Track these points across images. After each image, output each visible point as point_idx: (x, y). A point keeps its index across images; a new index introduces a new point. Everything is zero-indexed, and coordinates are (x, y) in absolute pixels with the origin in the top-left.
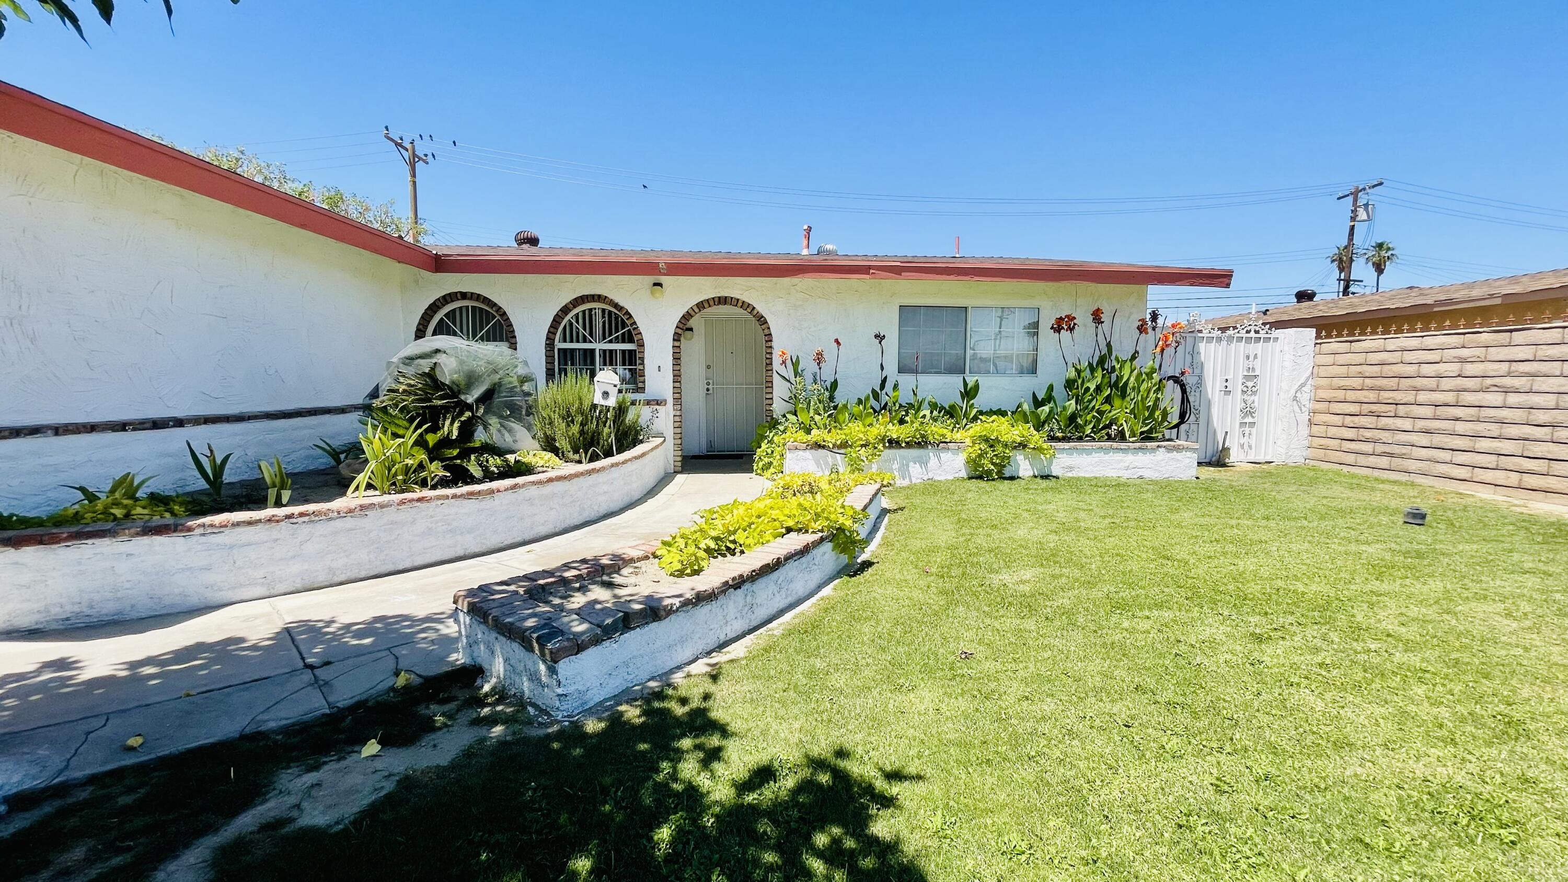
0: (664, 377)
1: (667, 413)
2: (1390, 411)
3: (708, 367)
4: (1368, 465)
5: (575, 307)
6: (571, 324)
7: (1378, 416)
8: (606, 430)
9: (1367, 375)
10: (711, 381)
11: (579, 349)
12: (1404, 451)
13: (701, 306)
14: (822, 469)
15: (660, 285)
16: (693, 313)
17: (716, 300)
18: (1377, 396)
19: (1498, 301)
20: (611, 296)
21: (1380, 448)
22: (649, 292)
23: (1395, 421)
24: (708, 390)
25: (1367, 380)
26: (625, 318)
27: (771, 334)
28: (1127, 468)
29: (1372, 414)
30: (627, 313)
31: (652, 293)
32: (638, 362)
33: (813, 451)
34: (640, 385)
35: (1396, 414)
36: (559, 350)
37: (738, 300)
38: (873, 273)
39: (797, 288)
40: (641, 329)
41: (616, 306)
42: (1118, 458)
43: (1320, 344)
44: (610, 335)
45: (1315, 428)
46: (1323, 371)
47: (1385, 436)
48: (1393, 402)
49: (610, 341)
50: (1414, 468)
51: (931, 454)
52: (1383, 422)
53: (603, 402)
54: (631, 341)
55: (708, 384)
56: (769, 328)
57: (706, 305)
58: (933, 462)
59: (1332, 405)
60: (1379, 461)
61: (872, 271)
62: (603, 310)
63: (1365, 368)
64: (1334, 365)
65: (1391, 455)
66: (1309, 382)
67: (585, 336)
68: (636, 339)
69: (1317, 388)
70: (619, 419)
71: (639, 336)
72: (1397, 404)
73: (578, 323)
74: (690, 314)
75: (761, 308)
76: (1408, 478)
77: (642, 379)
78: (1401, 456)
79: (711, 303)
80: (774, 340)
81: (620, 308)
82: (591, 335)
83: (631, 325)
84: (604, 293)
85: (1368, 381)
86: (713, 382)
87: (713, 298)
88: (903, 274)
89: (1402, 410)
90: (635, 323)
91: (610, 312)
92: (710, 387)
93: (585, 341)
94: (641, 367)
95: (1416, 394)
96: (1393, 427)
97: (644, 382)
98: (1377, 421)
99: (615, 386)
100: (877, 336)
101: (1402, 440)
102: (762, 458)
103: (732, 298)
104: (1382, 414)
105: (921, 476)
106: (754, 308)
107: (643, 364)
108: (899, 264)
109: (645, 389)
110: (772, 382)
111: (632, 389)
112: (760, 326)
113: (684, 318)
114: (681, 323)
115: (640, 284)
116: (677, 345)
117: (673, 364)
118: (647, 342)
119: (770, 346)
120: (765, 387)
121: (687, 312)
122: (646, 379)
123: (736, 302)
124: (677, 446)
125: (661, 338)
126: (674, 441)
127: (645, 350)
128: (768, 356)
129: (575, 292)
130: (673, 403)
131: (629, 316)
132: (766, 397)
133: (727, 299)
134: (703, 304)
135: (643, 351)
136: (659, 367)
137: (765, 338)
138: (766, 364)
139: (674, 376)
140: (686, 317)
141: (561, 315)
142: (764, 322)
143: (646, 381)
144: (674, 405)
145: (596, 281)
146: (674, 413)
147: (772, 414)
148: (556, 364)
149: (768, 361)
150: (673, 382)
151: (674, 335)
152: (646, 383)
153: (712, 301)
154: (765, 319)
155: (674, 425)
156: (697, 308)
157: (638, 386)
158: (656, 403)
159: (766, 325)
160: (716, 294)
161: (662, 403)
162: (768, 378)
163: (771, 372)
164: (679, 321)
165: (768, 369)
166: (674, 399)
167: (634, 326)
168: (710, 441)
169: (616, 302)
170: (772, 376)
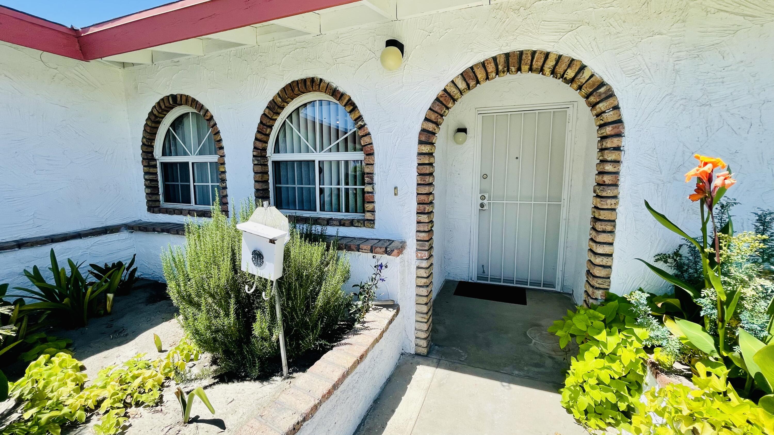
0: (403, 206)
1: (405, 265)
3: (485, 177)
5: (285, 103)
10: (487, 195)
11: (300, 162)
13: (470, 74)
15: (399, 45)
16: (453, 90)
17: (501, 62)
20: (327, 78)
24: (482, 205)
26: (347, 111)
27: (620, 121)
30: (350, 102)
31: (382, 61)
32: (367, 180)
34: (368, 216)
36: (275, 163)
37: (546, 55)
40: (371, 128)
41: (335, 92)
49: (333, 149)
54: (357, 147)
55: (483, 198)
56: (616, 108)
57: (481, 72)
68: (363, 144)
71: (368, 140)
74: (449, 94)
75: (599, 65)
77: (370, 206)
79: (492, 68)
80: (626, 132)
81: (341, 96)
83: (356, 121)
84: (319, 75)
86: (490, 197)
87: (495, 58)
90: (361, 118)
91: (329, 105)
92: (485, 202)
94: (368, 188)
97: (373, 211)
99: (272, 241)
103: (535, 53)
106: (583, 68)
107: (372, 183)
109: (374, 223)
110: (614, 221)
111: (358, 221)
112: (593, 106)
113: (437, 103)
114: (433, 111)
115: (369, 52)
116: (424, 152)
117: (418, 184)
118: (378, 148)
119: (614, 145)
120: (594, 229)
121: (445, 90)
122: (377, 206)
123: (543, 59)
124: (422, 315)
125: (399, 139)
126: (416, 307)
127: (374, 161)
128: (609, 168)
129: (283, 78)
130: (418, 245)
131: (352, 107)
132: (594, 249)
133: (524, 57)
134: (474, 72)
135: (372, 162)
136: (396, 188)
137: (603, 131)
138: (599, 185)
139: (418, 204)
140: (441, 99)
141: (268, 115)
142: (603, 96)
143: (376, 210)
144: (418, 248)
145: (309, 57)
146: (418, 263)
147: (609, 285)
148: (269, 181)
149: (607, 179)
150: (418, 213)
151: (420, 134)
152: (376, 213)
153: (493, 64)
154: (610, 89)
155: (418, 282)
156: (464, 82)
157: (364, 216)
158: (384, 249)
159: (611, 100)
160: (505, 44)
161: (393, 250)
162: (602, 212)
163: (613, 201)
164: (430, 109)
165: (604, 194)
166: (419, 239)
167: (360, 123)
168: (483, 266)
169: (334, 86)
170: (614, 210)
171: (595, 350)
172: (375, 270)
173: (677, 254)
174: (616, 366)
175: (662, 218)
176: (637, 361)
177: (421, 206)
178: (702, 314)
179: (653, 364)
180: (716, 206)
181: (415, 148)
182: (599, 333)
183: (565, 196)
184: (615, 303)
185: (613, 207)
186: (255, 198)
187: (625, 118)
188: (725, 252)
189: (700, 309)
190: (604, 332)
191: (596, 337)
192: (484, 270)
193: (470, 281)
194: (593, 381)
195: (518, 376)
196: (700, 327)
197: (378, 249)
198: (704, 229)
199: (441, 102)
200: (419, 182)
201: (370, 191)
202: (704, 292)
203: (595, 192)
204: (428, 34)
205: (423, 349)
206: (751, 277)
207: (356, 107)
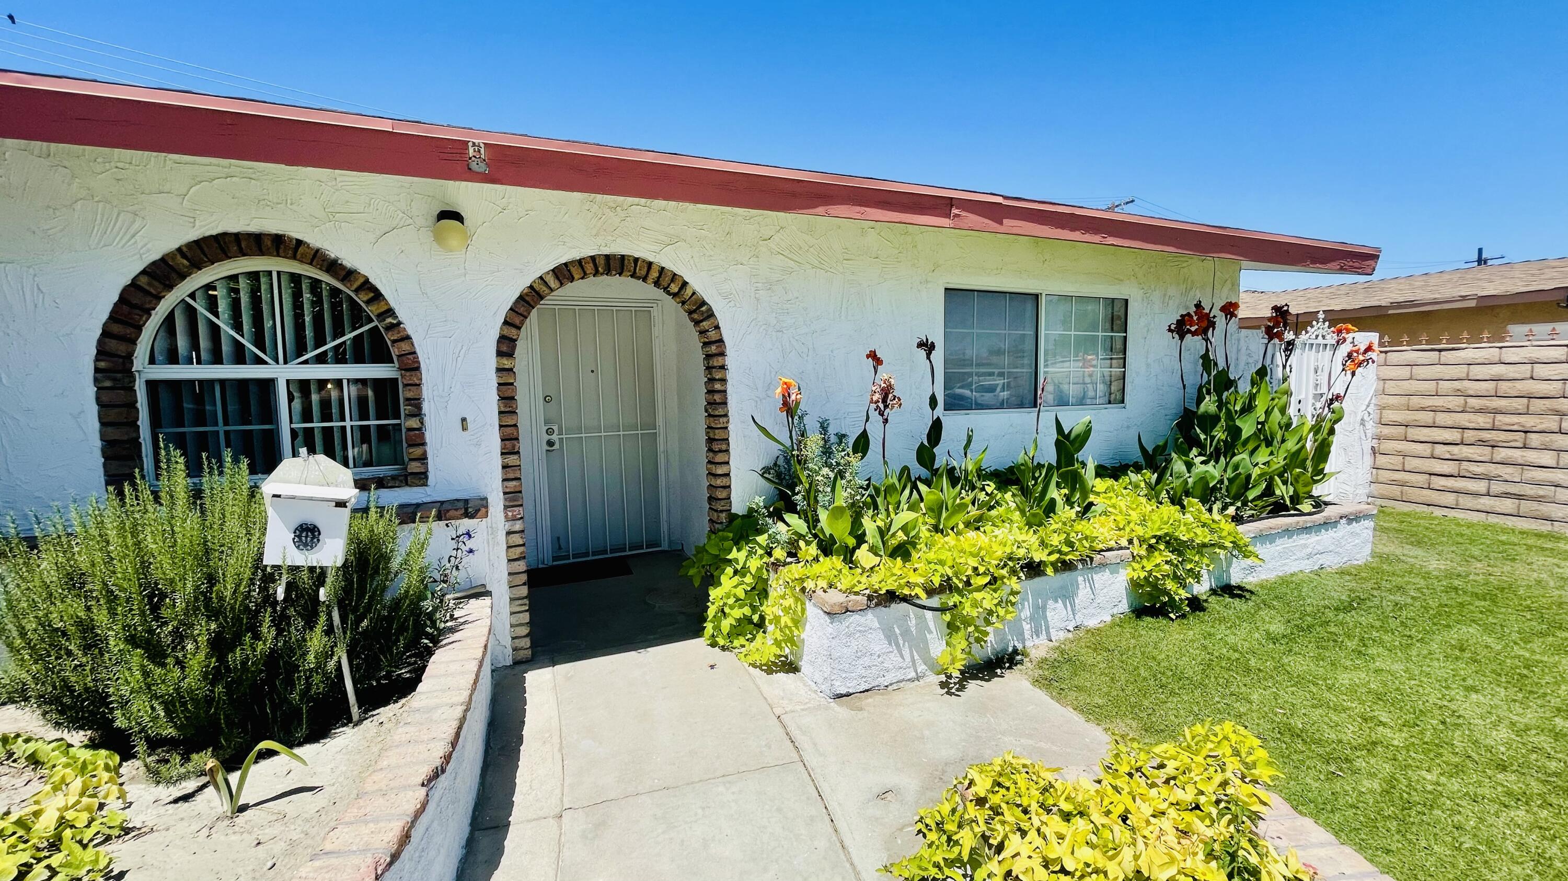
0: (478, 445)
1: (492, 530)
2: (1516, 441)
3: (547, 399)
4: (1479, 507)
5: (197, 265)
6: (191, 312)
7: (1493, 446)
8: (316, 641)
9: (1471, 393)
10: (555, 428)
11: (222, 382)
12: (1541, 493)
13: (563, 273)
14: (897, 645)
15: (454, 216)
16: (543, 289)
17: (601, 262)
18: (1491, 421)
19: (1473, 304)
20: (314, 240)
21: (1497, 487)
22: (427, 236)
23: (1524, 454)
24: (550, 443)
25: (1470, 400)
26: (361, 299)
27: (721, 341)
28: (1310, 556)
29: (1482, 442)
30: (367, 286)
31: (439, 238)
32: (404, 409)
33: (882, 610)
34: (414, 467)
35: (1525, 444)
36: (152, 385)
37: (650, 264)
38: (957, 216)
39: (771, 244)
40: (410, 327)
41: (333, 266)
42: (1302, 542)
43: (1386, 352)
44: (320, 341)
45: (1382, 460)
46: (1391, 387)
47: (1506, 472)
48: (1521, 429)
49: (321, 359)
50: (1560, 514)
51: (1080, 579)
52: (1501, 454)
53: (299, 558)
54: (381, 355)
55: (549, 432)
56: (717, 327)
57: (576, 273)
58: (1083, 592)
59: (1410, 430)
60: (1498, 503)
61: (955, 211)
62: (296, 279)
63: (1466, 384)
64: (1411, 379)
65: (1519, 497)
66: (1373, 401)
67: (239, 348)
68: (394, 352)
69: (1382, 408)
70: (361, 596)
71: (405, 346)
72: (1526, 432)
73: (214, 311)
74: (537, 293)
75: (699, 284)
76: (1550, 528)
77: (417, 452)
78: (1538, 499)
79: (589, 268)
80: (728, 352)
81: (348, 274)
82: (259, 342)
83: (382, 316)
84: (295, 231)
85: (1472, 402)
86: (560, 430)
87: (593, 258)
88: (1005, 221)
89: (1534, 439)
90: (390, 312)
91: (315, 284)
92: (555, 437)
93: (240, 356)
94: (413, 423)
95: (1561, 419)
96: (1520, 461)
97: (423, 458)
98: (1492, 453)
99: (341, 504)
100: (921, 345)
101: (1540, 478)
102: (727, 610)
103: (636, 260)
104: (1500, 444)
105: (1063, 625)
106: (685, 284)
107: (417, 413)
108: (999, 200)
109: (427, 478)
110: (727, 439)
111: (394, 478)
112: (697, 323)
113: (522, 303)
114: (516, 312)
115: (401, 215)
116: (507, 367)
117: (500, 413)
118: (427, 361)
119: (720, 364)
120: (710, 450)
121: (531, 287)
122: (430, 450)
123: (646, 269)
124: (520, 602)
125: (465, 348)
126: (511, 592)
127: (421, 379)
128: (718, 386)
129: (194, 222)
130: (506, 499)
131: (372, 295)
132: (714, 472)
133: (626, 262)
134: (569, 271)
135: (417, 382)
136: (464, 420)
137: (708, 349)
138: (709, 403)
139: (502, 440)
140: (527, 298)
141: (147, 288)
142: (705, 315)
143: (430, 456)
144: (507, 504)
145: (266, 197)
146: (508, 527)
147: (730, 506)
148: (139, 423)
149: (717, 398)
150: (502, 454)
151: (499, 342)
152: (430, 461)
153: (591, 265)
154: (710, 309)
155: (510, 554)
156: (556, 281)
157: (406, 469)
158: (463, 511)
159: (712, 320)
160: (603, 244)
161: (479, 510)
162: (717, 431)
163: (725, 420)
164: (511, 309)
165: (717, 413)
166: (508, 490)
167: (389, 320)
168: (558, 538)
169: (333, 256)
170: (726, 428)
171: (729, 570)
172: (453, 544)
173: (775, 464)
174: (748, 579)
175: (763, 430)
176: (762, 567)
177: (507, 442)
178: (798, 508)
179: (773, 563)
180: (796, 417)
181: (492, 361)
182: (730, 551)
183: (660, 422)
184: (739, 521)
185: (725, 425)
186: (103, 460)
187: (725, 339)
188: (804, 452)
189: (796, 504)
190: (735, 549)
191: (729, 557)
192: (560, 546)
193: (541, 566)
194: (731, 601)
195: (655, 639)
196: (797, 516)
197: (452, 513)
198: (791, 437)
199: (528, 303)
200: (503, 409)
201: (415, 426)
202: (797, 489)
203: (706, 411)
204: (500, 210)
205: (526, 652)
206: (820, 469)
207: (381, 295)
